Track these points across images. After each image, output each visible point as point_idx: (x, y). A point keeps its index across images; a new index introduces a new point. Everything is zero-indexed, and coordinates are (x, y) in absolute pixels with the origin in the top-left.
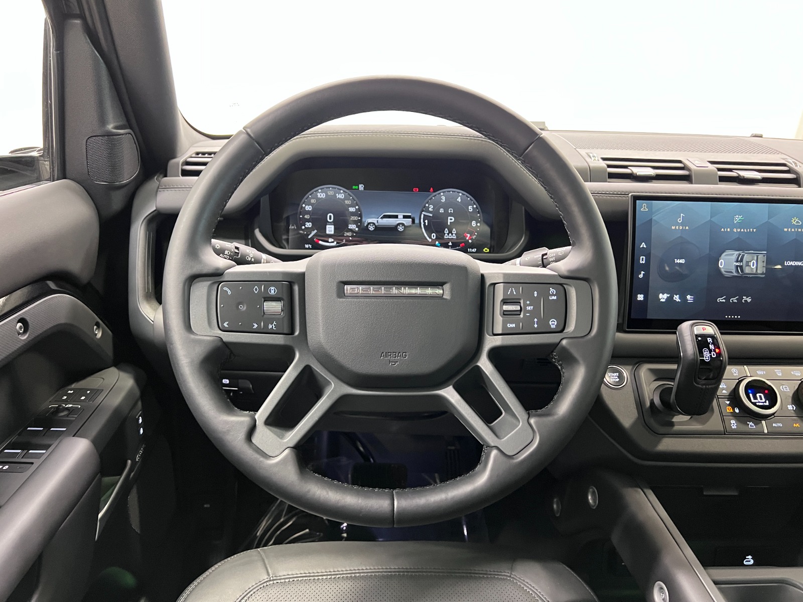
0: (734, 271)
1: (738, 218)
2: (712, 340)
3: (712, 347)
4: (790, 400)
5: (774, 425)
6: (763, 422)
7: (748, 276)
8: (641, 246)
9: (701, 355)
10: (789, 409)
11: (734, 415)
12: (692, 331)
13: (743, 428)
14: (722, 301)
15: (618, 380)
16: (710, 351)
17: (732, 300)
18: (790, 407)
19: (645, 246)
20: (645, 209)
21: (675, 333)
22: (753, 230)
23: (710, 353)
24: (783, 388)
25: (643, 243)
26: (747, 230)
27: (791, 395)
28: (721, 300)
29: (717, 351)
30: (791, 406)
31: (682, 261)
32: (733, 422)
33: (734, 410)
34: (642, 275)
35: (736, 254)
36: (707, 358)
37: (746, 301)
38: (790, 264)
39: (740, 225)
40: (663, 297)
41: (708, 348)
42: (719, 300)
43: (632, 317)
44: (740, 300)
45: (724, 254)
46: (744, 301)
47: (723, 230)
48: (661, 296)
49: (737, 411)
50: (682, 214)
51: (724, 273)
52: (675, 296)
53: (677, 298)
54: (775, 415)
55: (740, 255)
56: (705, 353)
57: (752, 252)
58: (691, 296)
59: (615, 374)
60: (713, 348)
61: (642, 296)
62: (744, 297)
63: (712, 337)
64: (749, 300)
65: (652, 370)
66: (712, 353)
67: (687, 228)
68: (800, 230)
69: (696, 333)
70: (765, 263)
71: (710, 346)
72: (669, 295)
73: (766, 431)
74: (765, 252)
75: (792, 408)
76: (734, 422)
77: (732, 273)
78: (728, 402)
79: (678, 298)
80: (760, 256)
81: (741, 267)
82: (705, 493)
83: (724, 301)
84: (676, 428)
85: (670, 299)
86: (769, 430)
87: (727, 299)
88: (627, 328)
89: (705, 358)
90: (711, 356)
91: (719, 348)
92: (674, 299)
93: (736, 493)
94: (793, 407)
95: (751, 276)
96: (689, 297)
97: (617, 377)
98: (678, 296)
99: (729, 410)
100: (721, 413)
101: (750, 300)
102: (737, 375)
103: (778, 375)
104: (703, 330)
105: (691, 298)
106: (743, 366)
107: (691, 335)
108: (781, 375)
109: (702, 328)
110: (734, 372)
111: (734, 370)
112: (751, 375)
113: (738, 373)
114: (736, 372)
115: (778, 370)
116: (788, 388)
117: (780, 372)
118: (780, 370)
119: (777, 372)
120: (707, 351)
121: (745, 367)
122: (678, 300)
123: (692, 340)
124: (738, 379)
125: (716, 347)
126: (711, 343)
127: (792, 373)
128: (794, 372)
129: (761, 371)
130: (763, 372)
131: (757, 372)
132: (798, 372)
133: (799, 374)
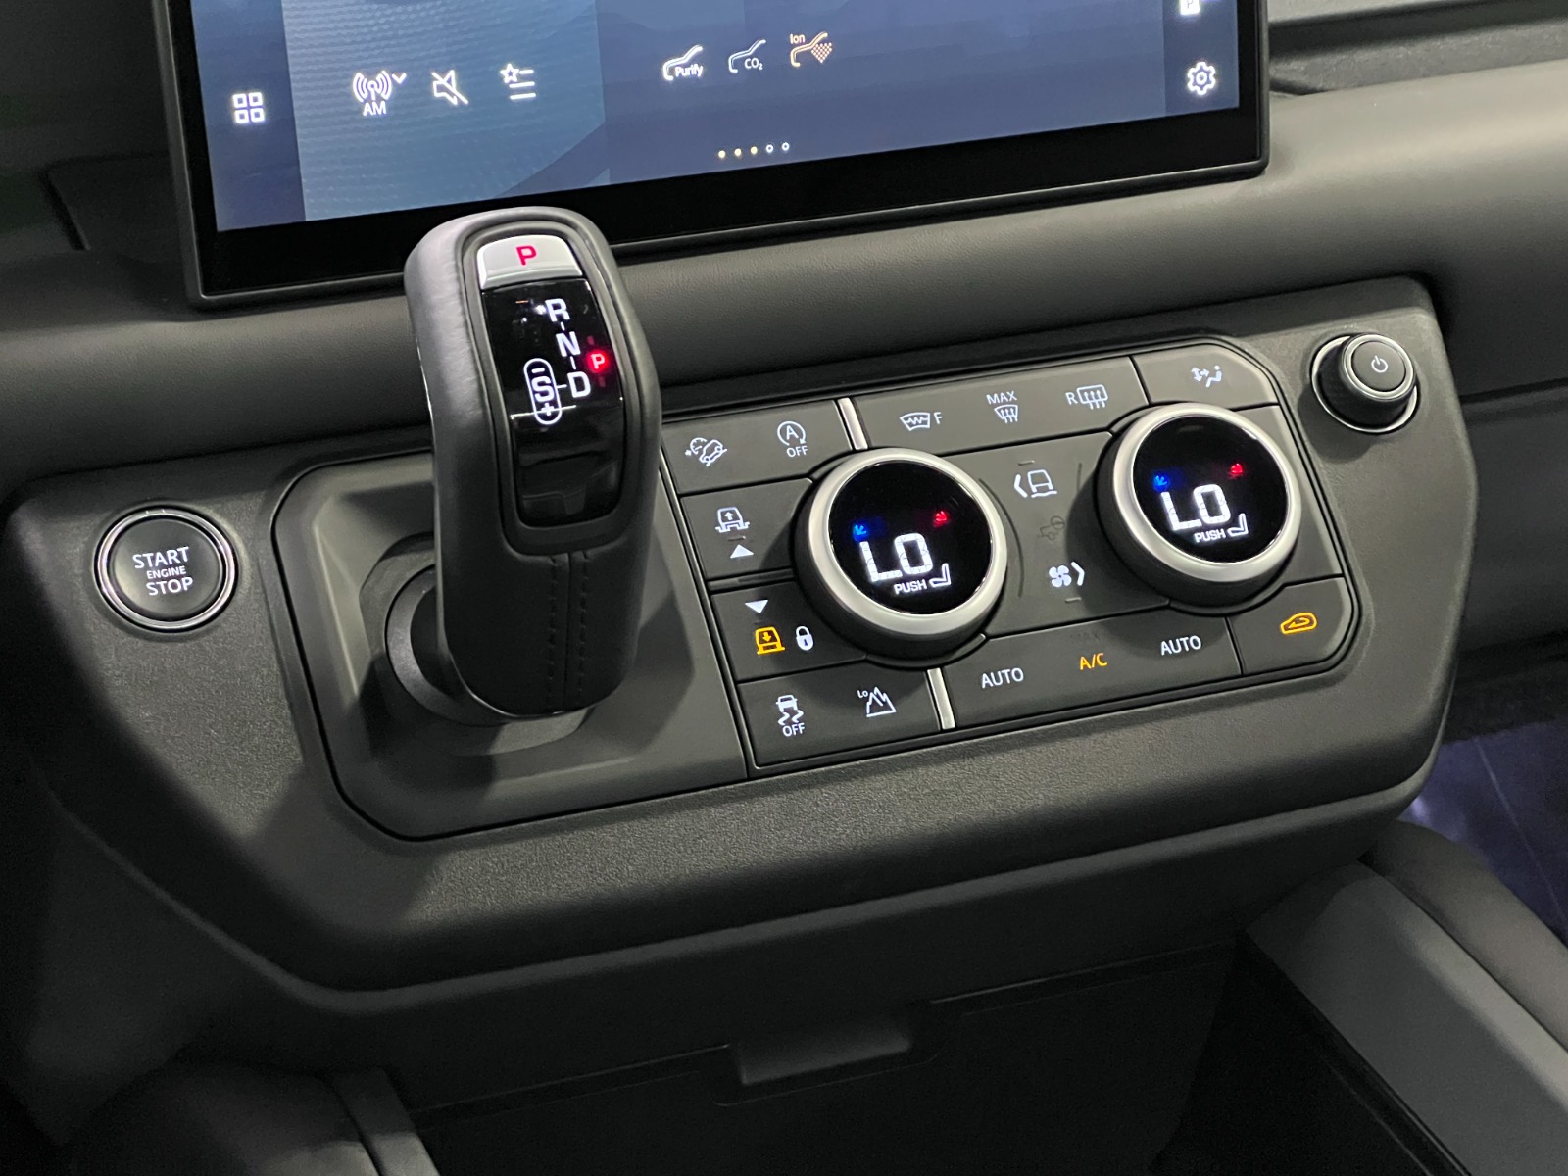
2: (569, 310)
3: (568, 344)
4: (1060, 538)
5: (985, 680)
6: (936, 676)
9: (514, 394)
10: (1057, 584)
11: (791, 669)
12: (465, 272)
13: (837, 727)
14: (686, 73)
15: (187, 583)
16: (562, 368)
17: (738, 64)
18: (1060, 576)
21: (397, 288)
23: (561, 379)
24: (1024, 485)
27: (1063, 512)
28: (682, 67)
29: (597, 360)
30: (1064, 569)
32: (787, 703)
33: (789, 640)
36: (548, 410)
37: (806, 57)
40: (373, 92)
41: (551, 352)
42: (672, 71)
43: (223, 224)
44: (775, 54)
46: (798, 58)
48: (360, 86)
49: (805, 642)
52: (439, 80)
53: (447, 87)
54: (990, 630)
56: (533, 385)
58: (521, 66)
59: (172, 555)
60: (576, 351)
61: (257, 97)
62: (793, 39)
63: (570, 289)
64: (821, 49)
65: (366, 503)
66: (571, 376)
69: (484, 281)
71: (560, 338)
72: (401, 79)
73: (948, 721)
75: (1068, 581)
76: (793, 703)
78: (759, 606)
79: (453, 88)
82: (746, 1080)
83: (697, 70)
84: (505, 789)
85: (412, 99)
86: (961, 712)
87: (713, 60)
88: (208, 291)
89: (535, 413)
90: (568, 391)
91: (604, 344)
92: (437, 95)
93: (899, 1045)
94: (1074, 574)
96: (510, 74)
97: (182, 570)
98: (452, 74)
99: (766, 642)
100: (724, 658)
101: (828, 48)
102: (804, 451)
103: (1004, 421)
104: (523, 259)
105: (522, 78)
106: (833, 402)
107: (463, 295)
108: (1016, 416)
109: (520, 249)
110: (788, 438)
111: (789, 428)
112: (874, 444)
113: (802, 441)
114: (797, 437)
115: (1002, 394)
116: (1047, 482)
117: (1013, 402)
118: (1012, 396)
119: (997, 404)
120: (546, 374)
121: (846, 403)
122: (456, 98)
123: (469, 326)
124: (808, 475)
125: (591, 341)
126: (566, 323)
127: (1069, 399)
128: (1078, 390)
129: (925, 416)
130: (928, 419)
131: (906, 419)
132: (1098, 392)
133: (1101, 399)
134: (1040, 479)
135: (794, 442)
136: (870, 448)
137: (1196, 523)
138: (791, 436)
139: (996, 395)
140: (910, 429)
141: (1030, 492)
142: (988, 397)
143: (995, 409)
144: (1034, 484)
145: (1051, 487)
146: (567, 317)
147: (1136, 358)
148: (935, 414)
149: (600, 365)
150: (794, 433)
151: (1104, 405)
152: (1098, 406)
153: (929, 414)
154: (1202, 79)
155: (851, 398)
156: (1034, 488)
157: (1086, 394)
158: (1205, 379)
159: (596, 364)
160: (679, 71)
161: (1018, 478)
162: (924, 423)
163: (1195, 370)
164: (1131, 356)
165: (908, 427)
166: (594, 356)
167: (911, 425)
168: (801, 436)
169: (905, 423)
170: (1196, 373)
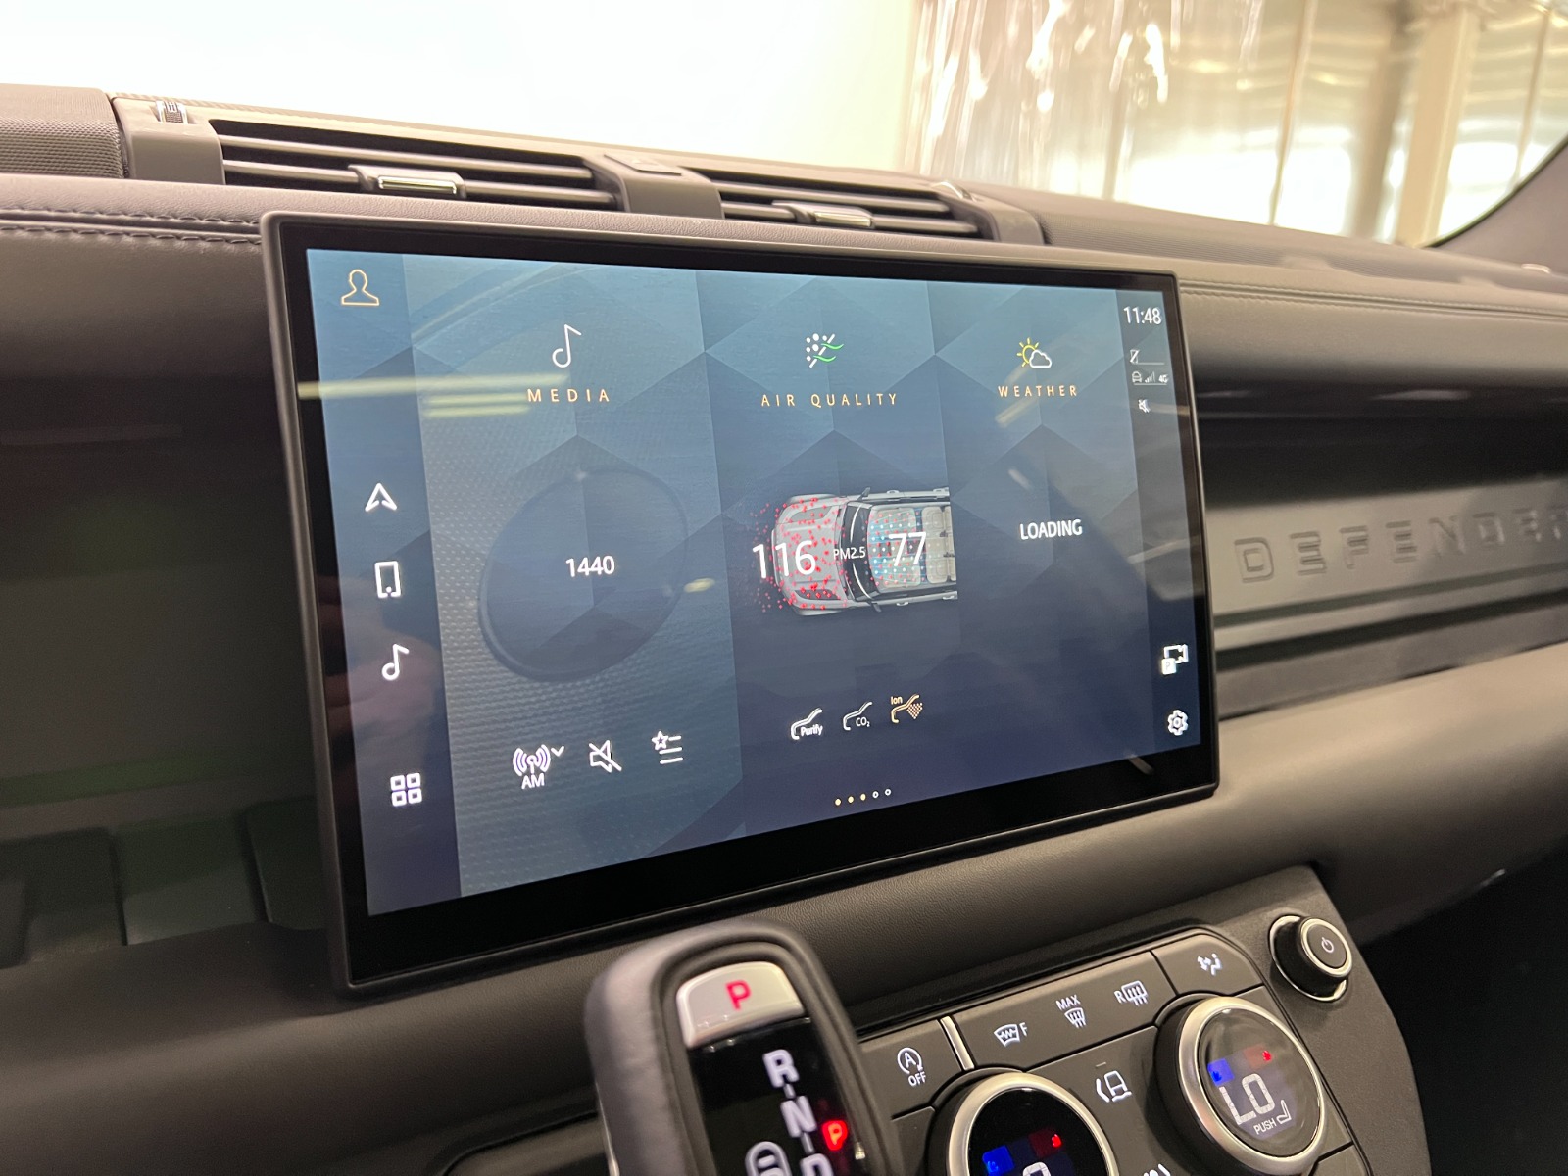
0: (837, 587)
1: (818, 347)
2: (797, 1065)
3: (798, 1116)
4: (1144, 1144)
7: (897, 601)
8: (371, 505)
12: (667, 1026)
14: (809, 732)
16: (794, 1153)
17: (851, 722)
19: (391, 504)
20: (359, 297)
22: (886, 398)
24: (1105, 1089)
25: (379, 487)
26: (863, 399)
27: (1140, 1112)
28: (806, 727)
29: (835, 1133)
30: (1154, 1174)
31: (603, 566)
34: (396, 665)
35: (831, 515)
37: (903, 714)
38: (1038, 535)
39: (835, 376)
40: (532, 765)
41: (779, 1131)
42: (798, 730)
43: (373, 909)
44: (879, 713)
45: (789, 513)
46: (897, 714)
47: (765, 400)
48: (520, 760)
50: (567, 327)
51: (800, 601)
52: (596, 751)
53: (603, 756)
55: (850, 510)
57: (897, 494)
58: (671, 733)
60: (810, 1124)
61: (416, 778)
62: (894, 701)
63: (793, 1033)
64: (915, 710)
66: (807, 1164)
67: (603, 395)
68: (1050, 391)
70: (950, 538)
71: (788, 1108)
72: (558, 753)
74: (944, 493)
77: (834, 597)
79: (608, 758)
80: (929, 510)
81: (863, 566)
83: (817, 729)
85: (569, 772)
87: (830, 720)
88: (353, 980)
91: (840, 1109)
92: (593, 764)
95: (906, 601)
96: (660, 741)
98: (607, 743)
101: (919, 707)
102: (923, 1077)
103: (1074, 1026)
104: (736, 1000)
105: (670, 744)
106: (936, 1021)
107: (665, 1060)
108: (1083, 1020)
109: (730, 987)
110: (908, 1066)
111: (906, 1055)
112: (979, 1063)
113: (920, 1068)
114: (915, 1063)
115: (1068, 999)
116: (1121, 1083)
117: (1078, 1006)
118: (1075, 999)
119: (1067, 1010)
120: (775, 1166)
121: (947, 1020)
122: (611, 766)
123: (676, 1108)
124: (930, 1104)
125: (823, 1104)
126: (794, 1084)
127: (1118, 997)
128: (1123, 988)
129: (1014, 1029)
130: (1017, 1031)
131: (1000, 1034)
132: (1137, 988)
133: (1141, 995)
134: (1115, 1081)
135: (914, 1070)
136: (977, 1068)
137: (1252, 1115)
138: (911, 1064)
139: (1063, 1000)
140: (1005, 1043)
141: (1111, 1097)
142: (1058, 1002)
143: (1066, 1014)
144: (1112, 1087)
145: (1125, 1089)
146: (793, 1076)
147: (1153, 951)
148: (1021, 1025)
149: (839, 1140)
150: (911, 1060)
151: (1145, 1000)
152: (1141, 1002)
153: (1015, 1026)
154: (1177, 723)
155: (950, 1015)
156: (1112, 1091)
157: (1129, 991)
158: (1209, 967)
159: (835, 1137)
160: (803, 731)
161: (1098, 1082)
162: (1015, 1036)
163: (1200, 959)
164: (1150, 950)
165: (1002, 1041)
166: (832, 1127)
167: (1005, 1040)
168: (918, 1064)
169: (999, 1037)
170: (1202, 963)
